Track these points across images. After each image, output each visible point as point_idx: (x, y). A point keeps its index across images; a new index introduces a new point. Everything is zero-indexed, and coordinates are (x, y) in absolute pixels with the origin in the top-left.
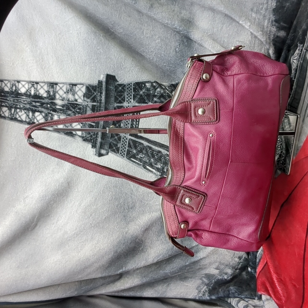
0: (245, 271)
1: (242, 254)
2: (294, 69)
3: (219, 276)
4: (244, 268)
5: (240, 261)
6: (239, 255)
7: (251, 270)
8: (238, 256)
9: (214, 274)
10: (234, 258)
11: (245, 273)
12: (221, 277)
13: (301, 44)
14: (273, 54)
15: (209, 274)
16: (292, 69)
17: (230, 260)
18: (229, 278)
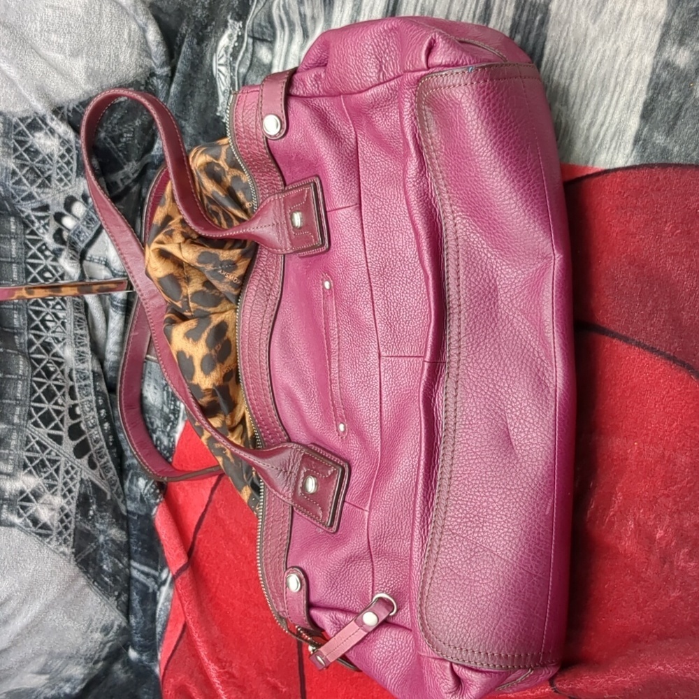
0: (120, 661)
1: (112, 618)
2: (224, 93)
3: (46, 691)
4: (116, 654)
5: (106, 639)
6: (103, 622)
7: (141, 655)
8: (100, 626)
9: (31, 689)
10: (91, 632)
11: (120, 666)
12: (53, 692)
13: (238, 21)
14: (157, 46)
15: (19, 689)
16: (217, 93)
17: (80, 640)
18: (77, 691)
